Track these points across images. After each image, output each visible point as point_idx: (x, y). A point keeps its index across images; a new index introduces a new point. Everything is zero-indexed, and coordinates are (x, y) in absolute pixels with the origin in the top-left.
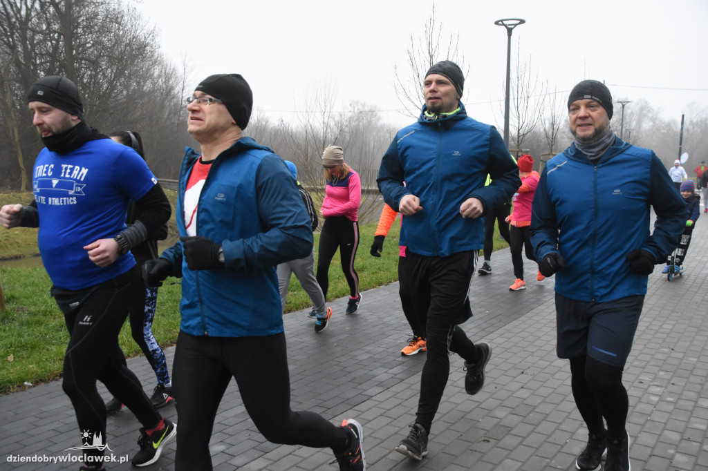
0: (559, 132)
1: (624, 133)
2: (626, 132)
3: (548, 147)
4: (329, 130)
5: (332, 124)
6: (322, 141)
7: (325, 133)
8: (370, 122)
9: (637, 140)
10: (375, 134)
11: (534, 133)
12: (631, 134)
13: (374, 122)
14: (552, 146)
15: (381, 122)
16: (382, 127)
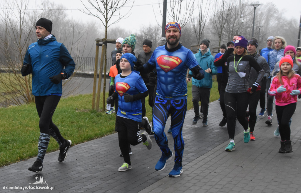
0: (205, 28)
1: (255, 29)
2: (257, 29)
3: (196, 40)
4: (24, 24)
5: (27, 18)
6: (19, 33)
7: (22, 26)
8: (57, 19)
9: (265, 35)
10: (61, 28)
11: (186, 29)
12: (261, 30)
13: (61, 18)
14: (199, 39)
15: (67, 19)
16: (68, 22)
